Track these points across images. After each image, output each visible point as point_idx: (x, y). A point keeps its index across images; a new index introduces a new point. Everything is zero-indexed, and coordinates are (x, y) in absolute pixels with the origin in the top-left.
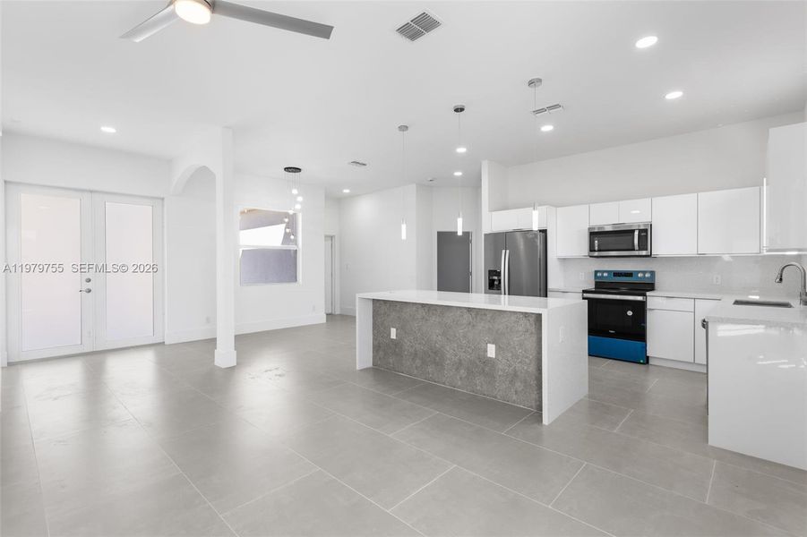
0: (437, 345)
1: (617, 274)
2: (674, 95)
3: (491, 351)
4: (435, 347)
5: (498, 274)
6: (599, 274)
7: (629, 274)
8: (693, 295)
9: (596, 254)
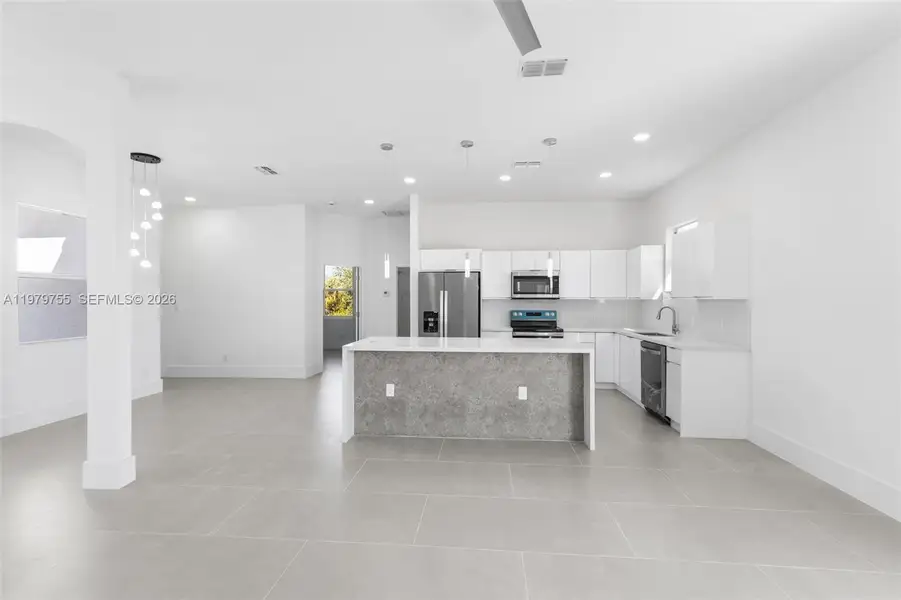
0: (456, 396)
1: (529, 314)
2: (605, 175)
3: (523, 393)
4: (453, 399)
5: (436, 316)
6: (516, 314)
7: (538, 314)
8: (595, 330)
9: (519, 296)
